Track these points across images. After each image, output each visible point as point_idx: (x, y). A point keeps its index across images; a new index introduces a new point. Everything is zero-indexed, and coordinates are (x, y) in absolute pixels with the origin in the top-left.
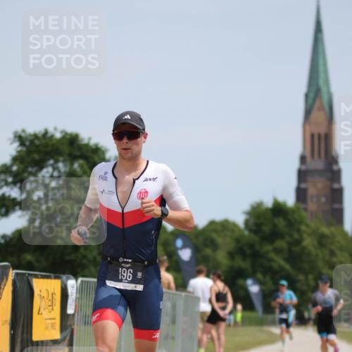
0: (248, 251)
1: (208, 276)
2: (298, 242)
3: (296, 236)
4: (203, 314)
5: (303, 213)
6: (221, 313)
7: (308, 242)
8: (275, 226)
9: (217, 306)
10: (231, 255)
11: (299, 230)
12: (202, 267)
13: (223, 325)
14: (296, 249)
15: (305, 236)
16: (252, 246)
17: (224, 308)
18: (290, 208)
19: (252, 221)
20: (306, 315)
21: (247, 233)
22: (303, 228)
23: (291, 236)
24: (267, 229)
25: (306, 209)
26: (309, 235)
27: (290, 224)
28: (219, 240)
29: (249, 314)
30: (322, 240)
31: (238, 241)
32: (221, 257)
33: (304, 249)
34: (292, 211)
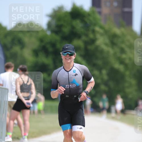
0: (50, 49)
1: (15, 71)
2: (93, 41)
3: (91, 36)
4: (10, 103)
5: (98, 16)
7: (101, 41)
8: (73, 27)
9: (22, 96)
10: (36, 53)
11: (94, 31)
12: (10, 63)
14: (91, 47)
15: (98, 36)
16: (53, 45)
17: (28, 98)
18: (85, 12)
19: (54, 23)
20: (101, 104)
21: (49, 33)
22: (97, 29)
23: (87, 35)
24: (66, 30)
25: (100, 13)
26: (102, 35)
27: (87, 26)
28: (26, 39)
29: (50, 103)
30: (113, 40)
31: (41, 40)
32: (28, 54)
33: (97, 48)
34: (89, 15)
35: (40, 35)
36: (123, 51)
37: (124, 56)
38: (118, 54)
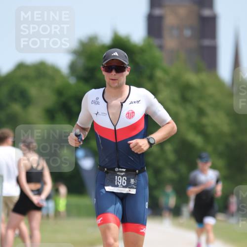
4: (7, 199)
5: (157, 53)
6: (35, 199)
13: (37, 216)
18: (135, 46)
19: (81, 62)
21: (72, 81)
22: (159, 74)
25: (161, 47)
26: (167, 85)
28: (33, 91)
29: (77, 200)
31: (60, 93)
34: (142, 50)
35: (58, 83)
36: (201, 112)
37: (205, 121)
38: (194, 119)
